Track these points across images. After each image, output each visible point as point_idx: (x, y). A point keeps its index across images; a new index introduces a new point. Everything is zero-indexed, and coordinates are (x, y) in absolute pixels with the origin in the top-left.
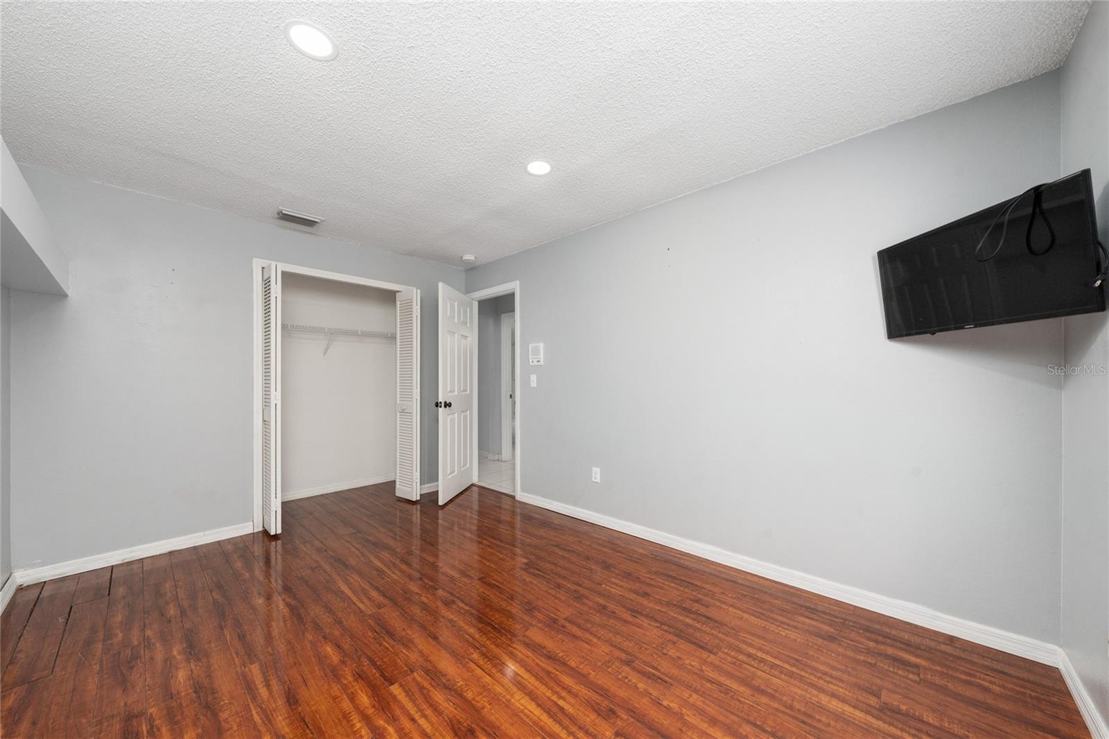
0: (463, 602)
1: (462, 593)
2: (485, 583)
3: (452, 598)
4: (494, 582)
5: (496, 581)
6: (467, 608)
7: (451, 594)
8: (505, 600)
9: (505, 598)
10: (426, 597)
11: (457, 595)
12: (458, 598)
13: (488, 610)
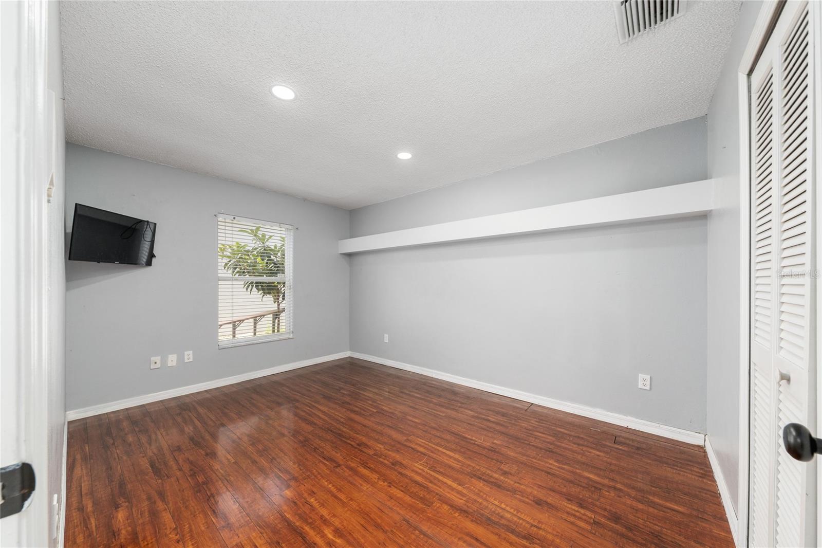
0: (352, 445)
1: (354, 452)
2: (335, 461)
3: (360, 448)
4: (326, 462)
5: (325, 464)
6: (349, 441)
7: (361, 451)
8: (321, 447)
9: (320, 449)
10: (381, 448)
11: (357, 450)
12: (356, 448)
13: (334, 440)
